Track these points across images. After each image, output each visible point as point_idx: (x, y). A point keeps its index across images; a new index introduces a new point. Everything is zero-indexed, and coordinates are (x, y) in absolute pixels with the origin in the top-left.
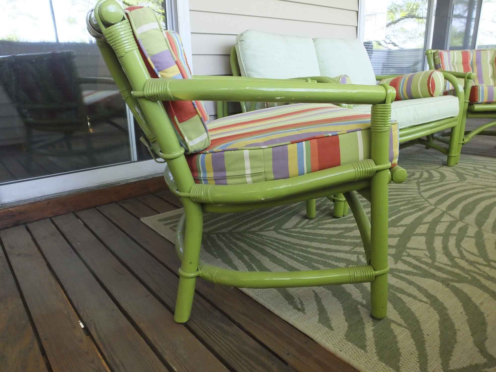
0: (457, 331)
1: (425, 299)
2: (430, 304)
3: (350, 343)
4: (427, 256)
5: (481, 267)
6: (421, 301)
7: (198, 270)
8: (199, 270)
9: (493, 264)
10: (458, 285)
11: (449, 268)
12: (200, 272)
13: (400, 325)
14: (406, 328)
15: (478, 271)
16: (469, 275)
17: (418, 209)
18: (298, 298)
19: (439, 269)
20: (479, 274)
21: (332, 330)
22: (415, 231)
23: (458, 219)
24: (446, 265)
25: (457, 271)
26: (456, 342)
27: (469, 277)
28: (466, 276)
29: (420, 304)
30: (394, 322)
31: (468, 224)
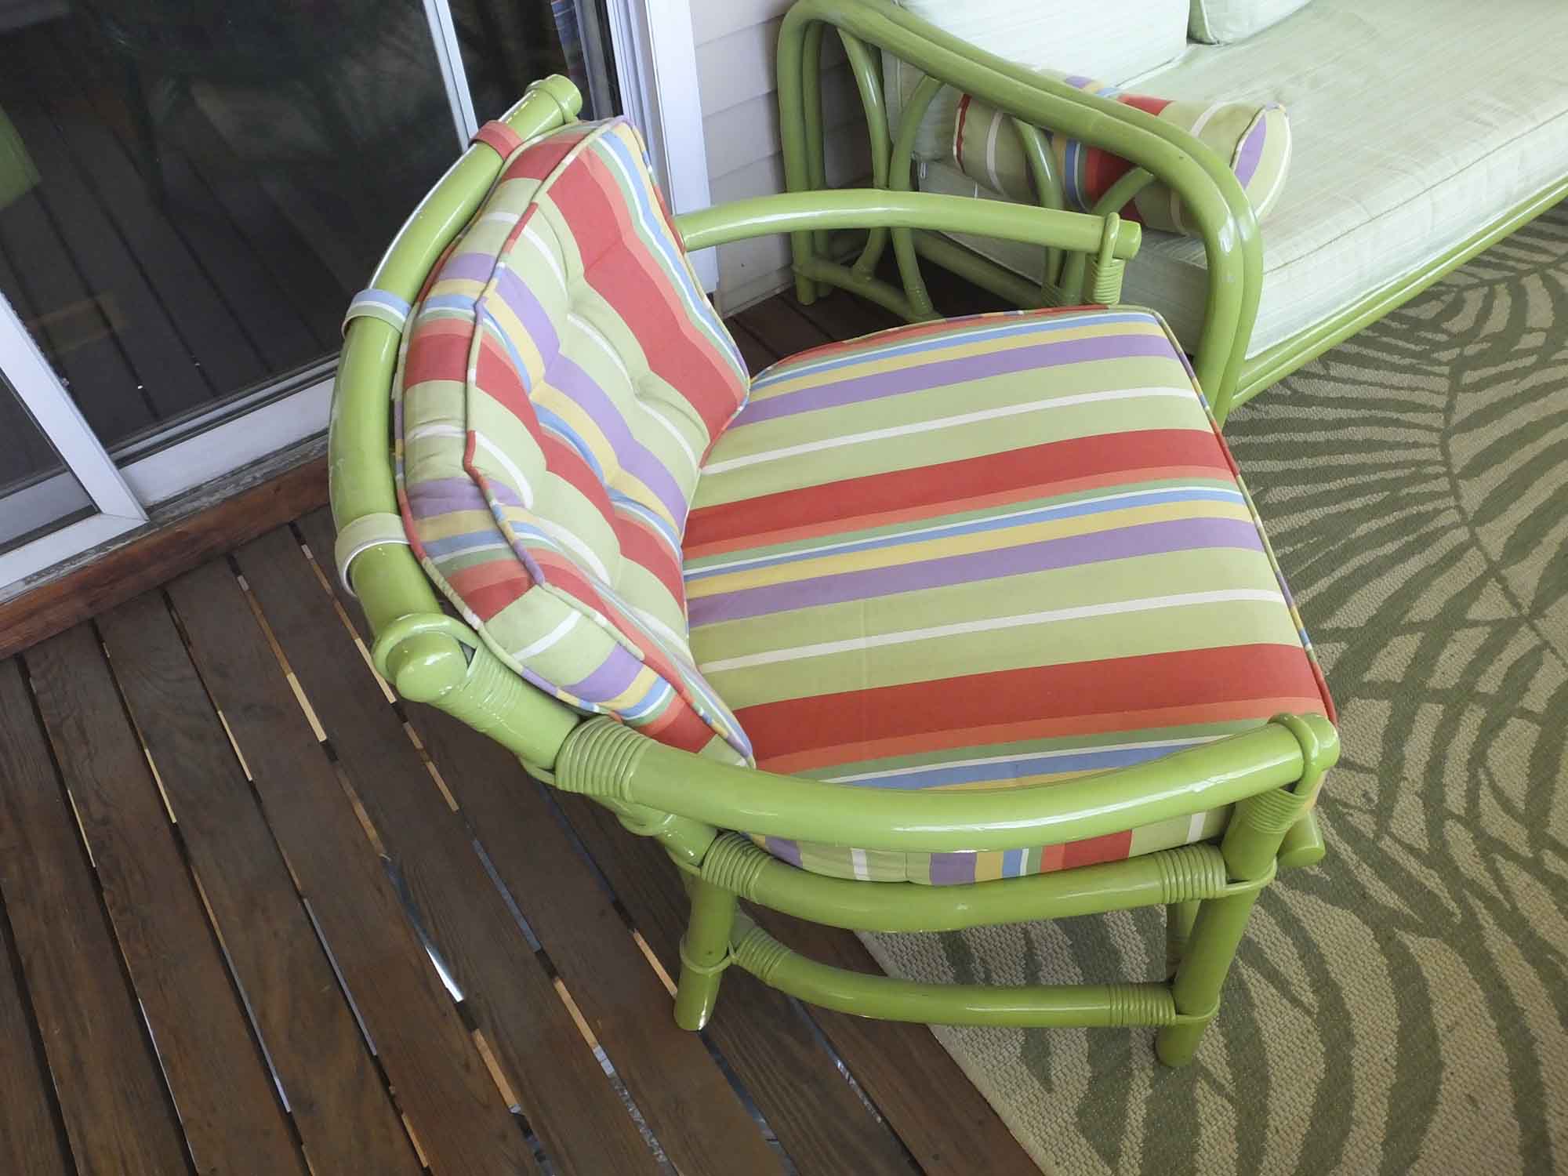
0: (1353, 1127)
1: (1308, 997)
2: (1315, 1016)
3: (1083, 1141)
4: (1370, 800)
5: (1508, 869)
6: (1295, 1002)
7: (728, 953)
8: (731, 951)
9: (1549, 857)
10: (1414, 943)
11: (1412, 865)
12: (733, 957)
13: (1219, 1088)
14: (1231, 1100)
15: (1494, 890)
16: (1461, 901)
17: (1411, 538)
18: (982, 959)
19: (1386, 868)
20: (1490, 902)
21: (1050, 1090)
22: (1368, 668)
23: (1526, 611)
24: (1411, 850)
25: (1433, 881)
26: (1338, 1161)
27: (1458, 911)
28: (1453, 906)
29: (1292, 1013)
30: (1208, 1075)
31: (1546, 644)
